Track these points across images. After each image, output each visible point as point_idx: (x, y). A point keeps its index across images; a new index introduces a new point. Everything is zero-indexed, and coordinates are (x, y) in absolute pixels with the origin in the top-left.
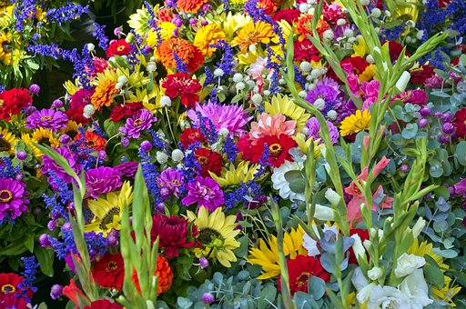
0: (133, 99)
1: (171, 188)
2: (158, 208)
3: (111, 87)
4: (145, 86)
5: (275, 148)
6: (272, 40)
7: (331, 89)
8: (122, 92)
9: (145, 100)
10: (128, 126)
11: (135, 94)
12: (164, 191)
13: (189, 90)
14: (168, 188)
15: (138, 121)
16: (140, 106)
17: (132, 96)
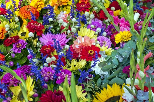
0: (13, 35)
1: (49, 76)
2: (44, 87)
3: (3, 30)
4: (16, 28)
5: (91, 52)
6: (68, 3)
7: (98, 23)
8: (9, 32)
9: (19, 35)
10: (15, 48)
11: (13, 32)
12: (46, 78)
13: (40, 28)
14: (48, 76)
15: (19, 45)
16: (17, 37)
17: (12, 33)
